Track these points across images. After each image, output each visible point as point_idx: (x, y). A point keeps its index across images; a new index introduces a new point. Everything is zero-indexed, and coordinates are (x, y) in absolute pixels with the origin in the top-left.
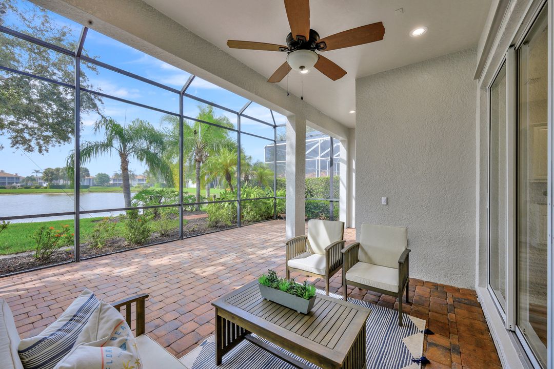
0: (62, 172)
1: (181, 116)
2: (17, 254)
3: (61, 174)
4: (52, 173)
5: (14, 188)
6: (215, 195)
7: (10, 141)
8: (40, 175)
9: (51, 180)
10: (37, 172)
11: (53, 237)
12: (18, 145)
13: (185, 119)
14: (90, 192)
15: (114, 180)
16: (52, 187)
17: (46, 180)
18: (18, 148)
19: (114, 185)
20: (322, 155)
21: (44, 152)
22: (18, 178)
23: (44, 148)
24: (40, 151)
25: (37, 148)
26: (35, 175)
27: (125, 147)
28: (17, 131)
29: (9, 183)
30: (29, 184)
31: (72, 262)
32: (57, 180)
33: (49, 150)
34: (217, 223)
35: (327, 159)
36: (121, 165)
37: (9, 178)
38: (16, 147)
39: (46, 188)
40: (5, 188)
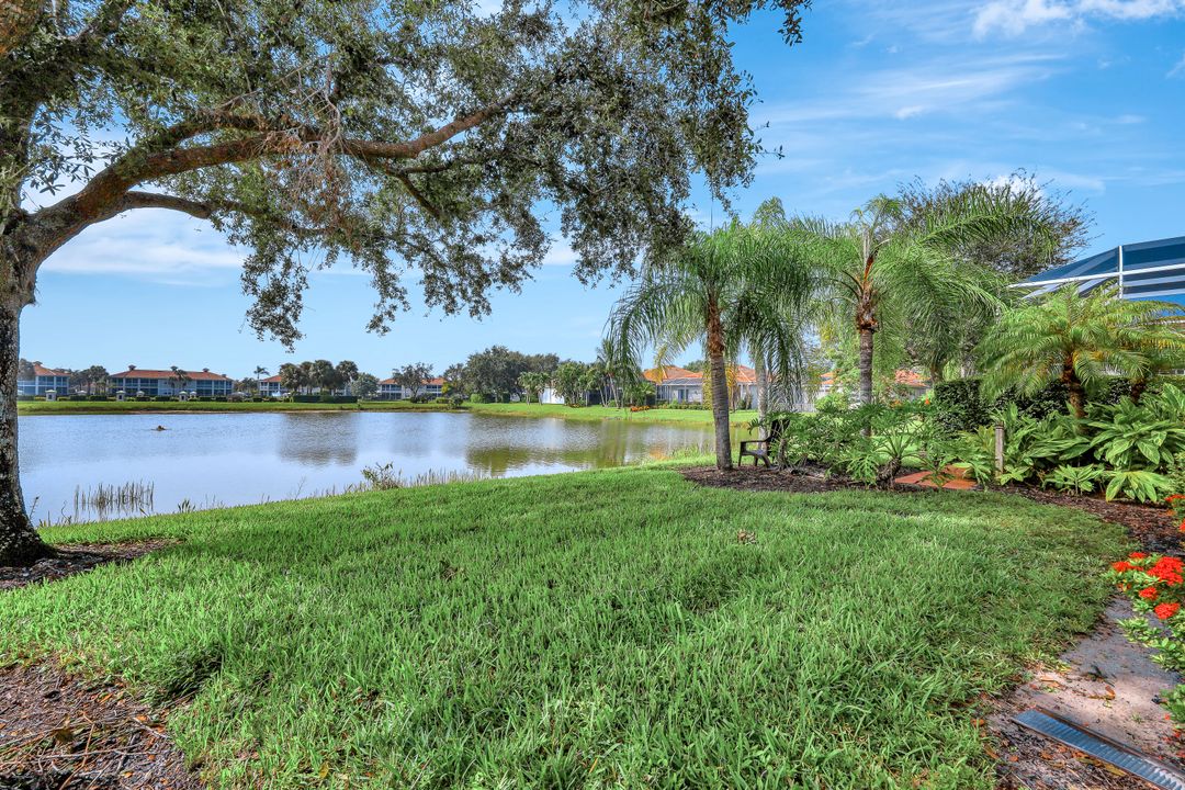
0: (314, 369)
4: (296, 372)
8: (269, 377)
9: (296, 387)
14: (360, 409)
16: (299, 399)
17: (286, 386)
32: (304, 386)
39: (284, 401)
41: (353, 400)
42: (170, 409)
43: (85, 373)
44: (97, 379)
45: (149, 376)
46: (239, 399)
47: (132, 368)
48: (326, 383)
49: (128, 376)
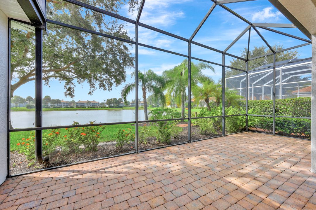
0: (113, 100)
1: (189, 57)
2: (107, 142)
3: (113, 101)
4: (110, 101)
5: (98, 107)
6: (197, 112)
7: (99, 86)
8: (105, 102)
9: (109, 104)
10: (105, 100)
11: (125, 136)
12: (101, 87)
13: (192, 59)
14: (123, 109)
15: (131, 104)
16: (110, 107)
17: (108, 104)
18: (101, 89)
19: (132, 106)
20: (283, 81)
21: (110, 90)
22: (99, 103)
23: (110, 88)
24: (109, 90)
25: (107, 88)
26: (104, 102)
27: (144, 85)
28: (101, 81)
29: (96, 105)
30: (102, 106)
31: (135, 153)
32: (111, 104)
33: (112, 89)
34: (206, 131)
35: (272, 86)
36: (143, 95)
37: (96, 103)
38: (100, 88)
39: (107, 107)
40: (95, 107)
41: (122, 107)
43: (71, 102)
45: (83, 102)
48: (116, 103)
49: (79, 102)
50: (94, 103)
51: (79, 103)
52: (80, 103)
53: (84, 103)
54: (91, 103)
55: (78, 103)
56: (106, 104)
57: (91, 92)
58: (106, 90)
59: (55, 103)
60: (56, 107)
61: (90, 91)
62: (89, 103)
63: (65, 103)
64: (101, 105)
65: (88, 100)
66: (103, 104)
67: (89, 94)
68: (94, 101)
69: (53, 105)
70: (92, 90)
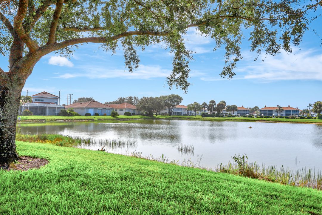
8: (311, 108)
10: (310, 105)
16: (320, 117)
17: (316, 112)
22: (298, 111)
26: (308, 108)
29: (292, 114)
37: (293, 111)
38: (257, 49)
39: (315, 118)
40: (289, 118)
42: (268, 121)
43: (253, 109)
44: (256, 110)
45: (270, 109)
46: (294, 118)
47: (265, 106)
50: (290, 111)
51: (264, 111)
52: (266, 111)
53: (272, 111)
54: (283, 110)
55: (262, 111)
56: (312, 113)
57: (229, 70)
58: (274, 51)
59: (231, 111)
60: (230, 116)
61: (228, 65)
62: (280, 110)
63: (245, 111)
64: (304, 113)
65: (278, 106)
66: (306, 111)
67: (224, 74)
68: (289, 106)
69: (228, 113)
70: (233, 62)
